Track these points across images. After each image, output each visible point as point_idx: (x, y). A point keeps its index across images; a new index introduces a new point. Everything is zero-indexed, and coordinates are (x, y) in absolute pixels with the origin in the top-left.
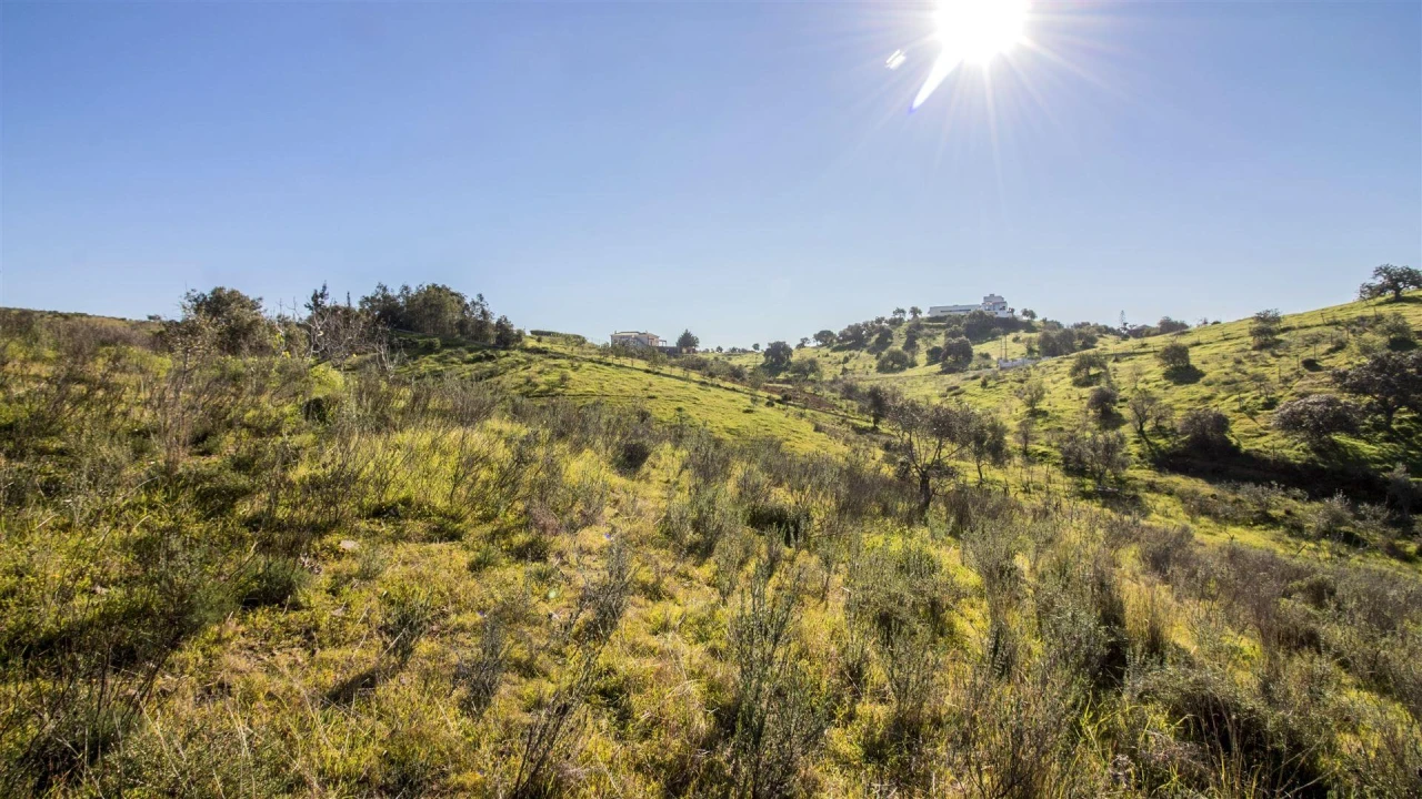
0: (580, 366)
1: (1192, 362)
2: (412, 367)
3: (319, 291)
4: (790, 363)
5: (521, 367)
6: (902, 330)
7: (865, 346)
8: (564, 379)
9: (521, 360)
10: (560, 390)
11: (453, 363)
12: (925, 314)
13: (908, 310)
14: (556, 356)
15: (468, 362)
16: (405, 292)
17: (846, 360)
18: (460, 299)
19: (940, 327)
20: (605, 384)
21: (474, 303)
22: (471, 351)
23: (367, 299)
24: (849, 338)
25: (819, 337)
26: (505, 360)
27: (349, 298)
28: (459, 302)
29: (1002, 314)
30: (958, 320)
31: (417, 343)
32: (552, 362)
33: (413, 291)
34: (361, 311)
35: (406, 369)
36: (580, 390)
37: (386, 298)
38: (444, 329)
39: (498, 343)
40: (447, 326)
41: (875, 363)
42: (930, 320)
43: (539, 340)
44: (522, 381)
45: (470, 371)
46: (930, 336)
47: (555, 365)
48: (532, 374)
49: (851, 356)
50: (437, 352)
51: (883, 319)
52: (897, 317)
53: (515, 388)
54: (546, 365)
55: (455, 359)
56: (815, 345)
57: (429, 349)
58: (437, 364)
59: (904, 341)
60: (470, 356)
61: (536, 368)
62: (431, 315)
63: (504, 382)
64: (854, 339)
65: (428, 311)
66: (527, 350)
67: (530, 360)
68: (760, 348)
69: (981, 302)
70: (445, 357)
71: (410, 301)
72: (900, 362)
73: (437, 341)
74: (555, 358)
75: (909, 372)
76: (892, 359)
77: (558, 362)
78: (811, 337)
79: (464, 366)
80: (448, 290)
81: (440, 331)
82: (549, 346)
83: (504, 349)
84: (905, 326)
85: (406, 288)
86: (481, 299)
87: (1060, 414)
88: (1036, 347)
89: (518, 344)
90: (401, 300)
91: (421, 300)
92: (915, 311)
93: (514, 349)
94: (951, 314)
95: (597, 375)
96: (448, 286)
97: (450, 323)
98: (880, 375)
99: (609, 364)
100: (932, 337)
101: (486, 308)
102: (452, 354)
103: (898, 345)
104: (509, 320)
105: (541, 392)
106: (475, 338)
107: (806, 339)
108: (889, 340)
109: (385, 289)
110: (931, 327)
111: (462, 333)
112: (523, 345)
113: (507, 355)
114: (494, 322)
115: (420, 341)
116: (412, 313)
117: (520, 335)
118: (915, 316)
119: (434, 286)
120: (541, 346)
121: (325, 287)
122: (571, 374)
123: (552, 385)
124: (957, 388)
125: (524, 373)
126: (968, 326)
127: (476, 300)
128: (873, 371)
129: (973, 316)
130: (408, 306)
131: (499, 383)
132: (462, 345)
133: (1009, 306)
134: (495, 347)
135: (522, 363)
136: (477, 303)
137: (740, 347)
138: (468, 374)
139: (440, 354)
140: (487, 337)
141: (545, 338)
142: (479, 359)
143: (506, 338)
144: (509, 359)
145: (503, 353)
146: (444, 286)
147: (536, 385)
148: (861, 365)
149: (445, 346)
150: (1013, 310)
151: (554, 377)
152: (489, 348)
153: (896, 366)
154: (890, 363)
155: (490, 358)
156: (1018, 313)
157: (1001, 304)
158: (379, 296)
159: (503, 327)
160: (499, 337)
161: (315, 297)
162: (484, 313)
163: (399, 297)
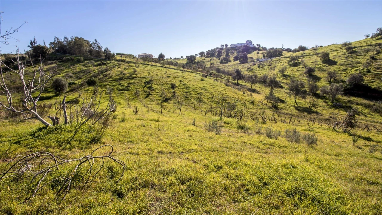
0: (139, 66)
1: (330, 58)
2: (73, 69)
3: (33, 41)
4: (195, 62)
5: (117, 67)
6: (224, 51)
7: (214, 56)
8: (135, 71)
9: (116, 64)
10: (134, 76)
11: (89, 66)
12: (229, 46)
13: (224, 45)
14: (129, 62)
15: (96, 66)
16: (66, 40)
17: (211, 60)
18: (88, 43)
19: (234, 50)
20: (151, 72)
21: (94, 43)
22: (96, 61)
23: (51, 43)
24: (210, 54)
25: (200, 54)
26: (110, 64)
27: (44, 43)
28: (88, 44)
29: (251, 46)
30: (239, 48)
31: (73, 59)
32: (128, 65)
33: (70, 39)
34: (50, 48)
35: (70, 70)
36: (142, 76)
37: (59, 42)
38: (83, 54)
39: (106, 58)
40: (85, 52)
41: (219, 61)
42: (231, 48)
43: (121, 57)
44: (119, 73)
45: (97, 69)
46: (232, 53)
47: (130, 66)
48: (122, 70)
49: (212, 59)
50: (82, 62)
51: (218, 48)
52: (222, 47)
53: (117, 76)
54: (126, 66)
55: (91, 65)
56: (199, 56)
57: (79, 61)
58: (83, 67)
59: (225, 54)
60: (96, 64)
61: (123, 67)
62: (78, 48)
63: (112, 74)
64: (211, 54)
65: (76, 47)
66: (117, 60)
67: (119, 64)
68: (183, 57)
69: (245, 42)
70: (86, 64)
71: (69, 43)
72: (226, 61)
73: (82, 58)
74: (128, 63)
75: (229, 64)
76: (224, 60)
77: (130, 64)
78: (198, 54)
79: (95, 67)
80: (83, 39)
81: (82, 54)
82: (125, 59)
83: (109, 60)
84: (224, 50)
85: (66, 38)
86: (97, 41)
87: (294, 76)
88: (266, 55)
89: (113, 58)
90: (65, 43)
91: (73, 42)
92: (226, 45)
93: (112, 60)
94: (237, 46)
95: (146, 69)
96: (82, 38)
97: (86, 51)
98: (222, 65)
99: (148, 65)
100: (233, 53)
101: (99, 45)
102: (88, 63)
103: (224, 56)
104: (109, 49)
105: (128, 77)
106: (97, 57)
107: (197, 54)
108: (221, 54)
109: (58, 39)
110: (232, 50)
111: (91, 54)
112: (115, 59)
113: (111, 63)
114: (103, 50)
115: (75, 58)
116: (70, 48)
117: (113, 55)
118: (226, 47)
119: (77, 37)
120: (122, 59)
121: (35, 39)
122: (137, 69)
123: (131, 74)
124: (250, 68)
125: (119, 70)
126: (243, 49)
127: (94, 42)
128: (219, 63)
129: (244, 46)
130: (68, 45)
131: (110, 74)
132: (92, 59)
133: (253, 43)
134: (105, 60)
135: (117, 65)
136: (95, 43)
137: (177, 57)
138: (96, 71)
139: (84, 63)
140: (101, 56)
141: (123, 56)
142: (99, 65)
143: (109, 56)
144: (112, 64)
145: (109, 62)
146: (81, 38)
147: (125, 74)
148: (215, 62)
149: (85, 60)
150: (254, 45)
151: (131, 70)
152: (103, 60)
153: (225, 62)
154: (223, 61)
155: (104, 64)
156: (255, 45)
157: (251, 43)
158: (56, 42)
159: (107, 52)
160: (106, 56)
161: (31, 43)
162: (99, 47)
163: (64, 42)
